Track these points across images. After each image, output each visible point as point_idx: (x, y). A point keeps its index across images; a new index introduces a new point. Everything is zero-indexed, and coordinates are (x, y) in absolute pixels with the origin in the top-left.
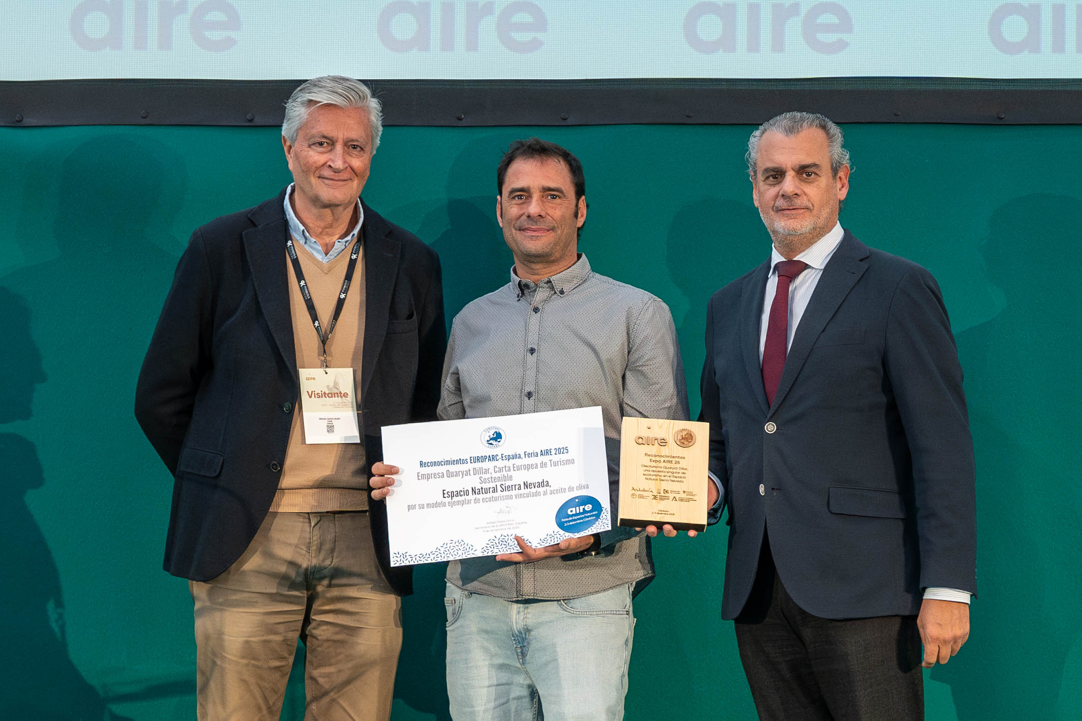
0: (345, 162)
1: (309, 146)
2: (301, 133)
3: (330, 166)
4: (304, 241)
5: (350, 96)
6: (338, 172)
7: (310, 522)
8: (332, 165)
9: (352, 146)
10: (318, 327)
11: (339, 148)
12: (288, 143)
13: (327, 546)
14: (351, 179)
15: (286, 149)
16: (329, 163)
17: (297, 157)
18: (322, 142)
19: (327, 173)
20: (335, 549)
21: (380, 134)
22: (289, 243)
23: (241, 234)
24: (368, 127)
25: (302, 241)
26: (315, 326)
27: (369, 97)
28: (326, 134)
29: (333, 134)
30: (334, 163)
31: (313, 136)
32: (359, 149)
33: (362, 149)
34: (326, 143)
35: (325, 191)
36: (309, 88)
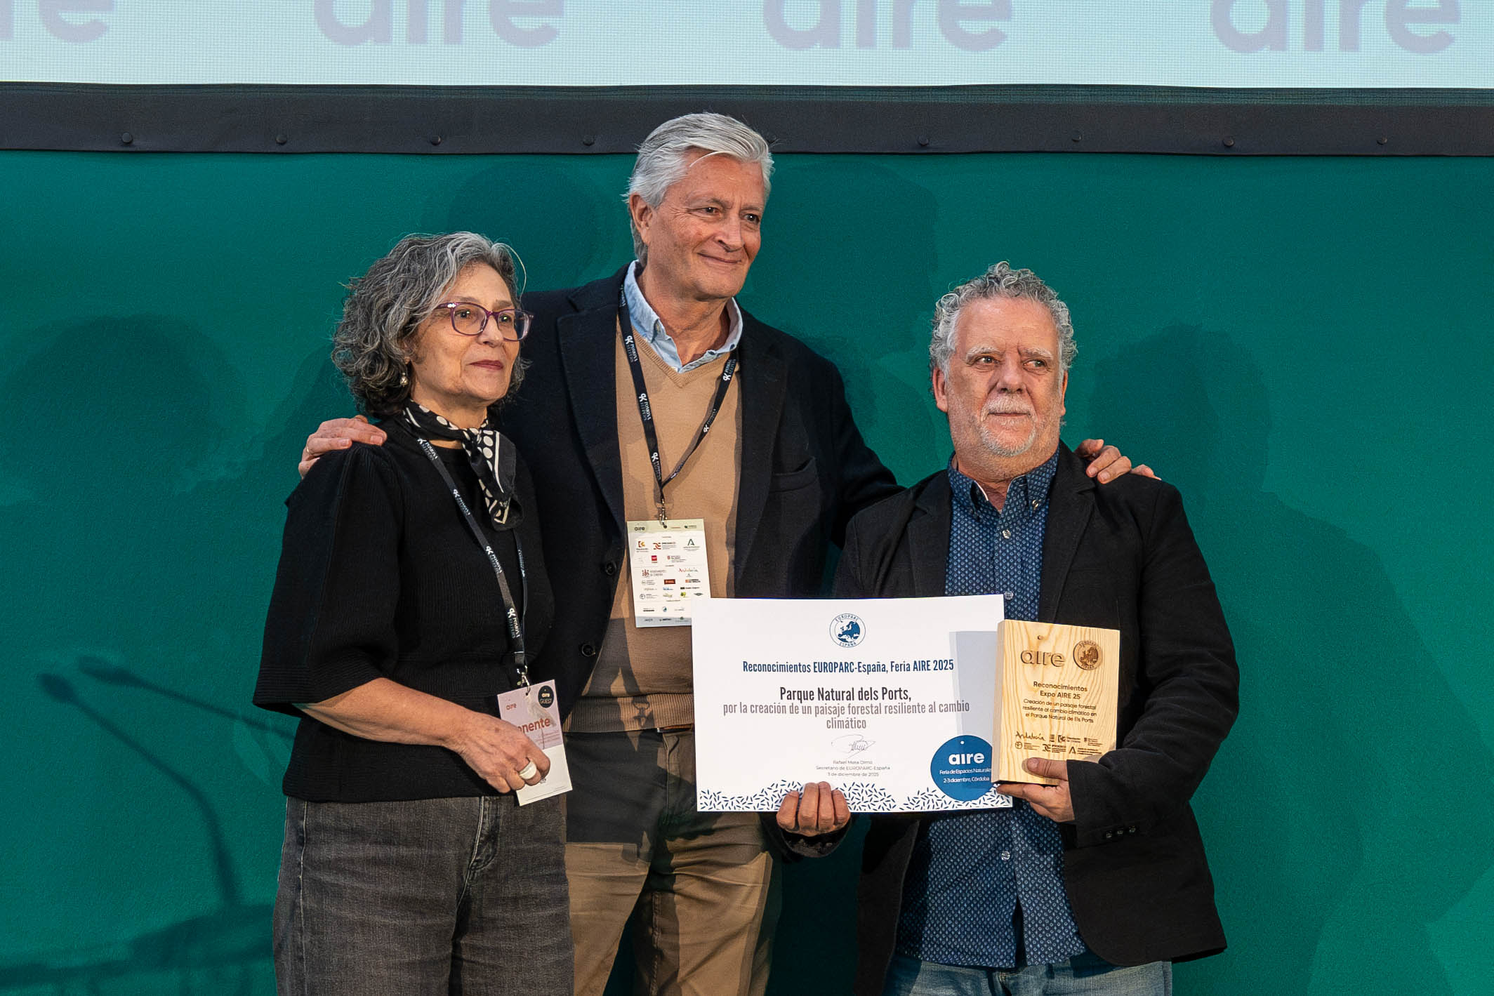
1: (689, 211)
3: (721, 242)
5: (750, 145)
7: (664, 745)
8: (724, 240)
9: (750, 217)
10: (656, 461)
11: (734, 215)
14: (739, 260)
16: (719, 237)
18: (709, 207)
19: (714, 250)
24: (762, 186)
25: (648, 339)
26: (652, 459)
28: (718, 198)
29: (726, 196)
30: (728, 237)
31: (696, 199)
32: (755, 221)
33: (758, 221)
34: (716, 209)
35: (709, 277)
36: (686, 129)
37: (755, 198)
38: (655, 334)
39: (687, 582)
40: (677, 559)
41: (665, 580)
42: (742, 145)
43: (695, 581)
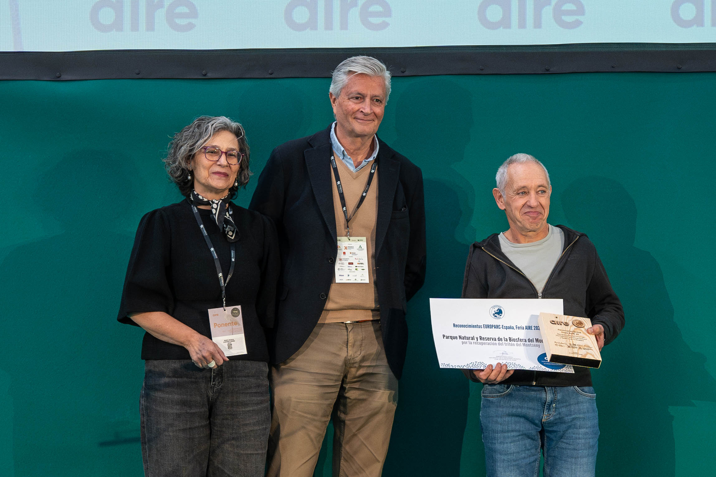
0: (371, 109)
1: (349, 99)
2: (343, 90)
3: (362, 111)
4: (343, 158)
5: (375, 69)
6: (367, 115)
7: (347, 329)
8: (363, 111)
9: (376, 100)
10: (345, 210)
11: (368, 100)
12: (333, 97)
13: (358, 343)
14: (373, 120)
15: (332, 101)
16: (361, 110)
17: (340, 105)
18: (357, 97)
19: (360, 115)
20: (362, 345)
21: (390, 93)
22: (332, 158)
23: (303, 152)
24: (384, 87)
25: (341, 158)
26: (343, 210)
27: (386, 70)
28: (360, 92)
29: (364, 92)
30: (364, 109)
31: (351, 93)
32: (379, 102)
33: (381, 102)
34: (360, 97)
35: (358, 127)
36: (349, 63)
37: (378, 92)
38: (344, 155)
39: (358, 264)
40: (354, 254)
41: (349, 263)
42: (371, 69)
43: (362, 264)
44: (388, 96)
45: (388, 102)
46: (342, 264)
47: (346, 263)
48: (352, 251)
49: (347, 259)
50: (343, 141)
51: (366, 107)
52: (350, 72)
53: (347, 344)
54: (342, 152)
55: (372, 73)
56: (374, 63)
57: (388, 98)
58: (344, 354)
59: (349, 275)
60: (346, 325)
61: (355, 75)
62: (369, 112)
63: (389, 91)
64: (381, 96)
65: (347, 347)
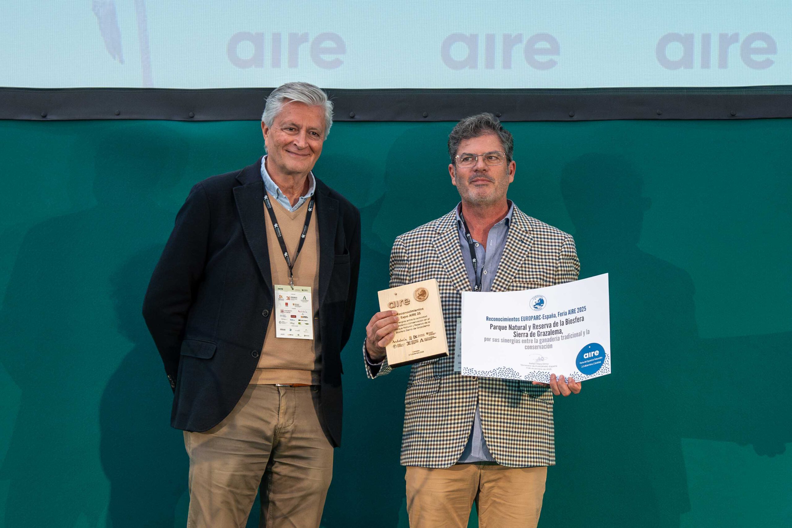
0: (306, 143)
1: (282, 130)
2: (277, 120)
3: (295, 145)
4: (277, 197)
5: (313, 97)
6: (301, 150)
7: (279, 393)
8: (297, 144)
9: (312, 133)
10: (287, 256)
11: (303, 132)
12: (265, 127)
13: (291, 410)
14: (310, 155)
15: (263, 131)
16: (295, 143)
17: (272, 136)
18: (291, 128)
19: (293, 149)
20: (295, 412)
21: (331, 126)
22: (266, 197)
23: (232, 190)
24: (323, 119)
25: (275, 197)
26: (284, 256)
27: (326, 99)
28: (294, 123)
29: (299, 123)
30: (298, 142)
31: (284, 123)
32: (316, 135)
33: (318, 135)
34: (294, 129)
35: (291, 162)
36: (284, 89)
37: (315, 124)
38: (278, 194)
39: (302, 317)
40: (297, 305)
41: (291, 316)
42: (308, 97)
43: (305, 317)
44: (329, 129)
45: (329, 137)
46: (284, 316)
47: (288, 316)
48: (295, 302)
49: (289, 311)
50: (276, 178)
51: (301, 140)
52: (285, 99)
53: (279, 411)
54: (276, 190)
55: (310, 102)
56: (313, 90)
57: (329, 132)
58: (274, 422)
59: (291, 330)
60: (278, 388)
61: (290, 103)
62: (304, 146)
63: (330, 124)
64: (318, 129)
65: (279, 414)
